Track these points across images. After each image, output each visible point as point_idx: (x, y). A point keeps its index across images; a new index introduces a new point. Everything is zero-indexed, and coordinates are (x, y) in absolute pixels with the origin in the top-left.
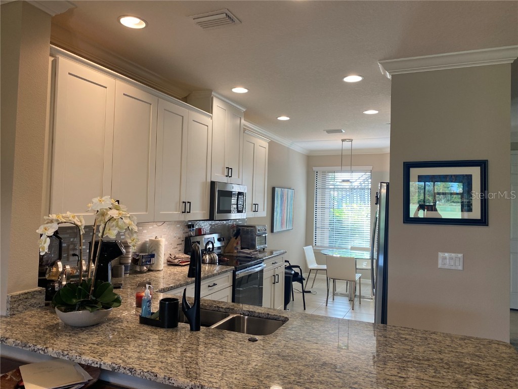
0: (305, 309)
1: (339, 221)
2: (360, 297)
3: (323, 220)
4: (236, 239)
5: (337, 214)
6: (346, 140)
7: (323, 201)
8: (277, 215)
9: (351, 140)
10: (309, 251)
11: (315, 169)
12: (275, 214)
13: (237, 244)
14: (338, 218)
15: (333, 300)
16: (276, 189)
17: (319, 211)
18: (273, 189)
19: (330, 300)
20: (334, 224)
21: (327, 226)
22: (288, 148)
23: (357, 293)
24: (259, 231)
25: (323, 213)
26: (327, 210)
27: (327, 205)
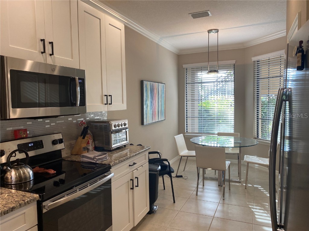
0: (174, 202)
1: (207, 111)
2: (229, 181)
3: (193, 110)
4: (84, 138)
5: (204, 105)
6: (212, 30)
7: (193, 95)
8: (147, 108)
9: (217, 31)
10: (180, 139)
11: (185, 66)
12: (145, 107)
13: (88, 143)
14: (205, 108)
15: (203, 186)
16: (145, 82)
17: (189, 103)
18: (142, 83)
19: (200, 186)
20: (203, 113)
21: (196, 115)
22: (157, 45)
23: (227, 177)
24: (115, 127)
25: (193, 105)
26: (196, 102)
27: (196, 98)
